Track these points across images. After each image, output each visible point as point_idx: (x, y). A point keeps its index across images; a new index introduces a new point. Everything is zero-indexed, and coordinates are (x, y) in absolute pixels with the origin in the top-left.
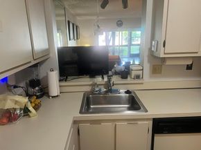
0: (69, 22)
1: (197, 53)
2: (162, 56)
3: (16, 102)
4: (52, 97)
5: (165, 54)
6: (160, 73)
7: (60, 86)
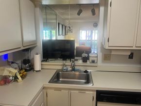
0: (59, 24)
1: (132, 47)
2: (107, 48)
3: (10, 72)
4: (36, 71)
5: (109, 47)
6: (110, 60)
7: (42, 65)
